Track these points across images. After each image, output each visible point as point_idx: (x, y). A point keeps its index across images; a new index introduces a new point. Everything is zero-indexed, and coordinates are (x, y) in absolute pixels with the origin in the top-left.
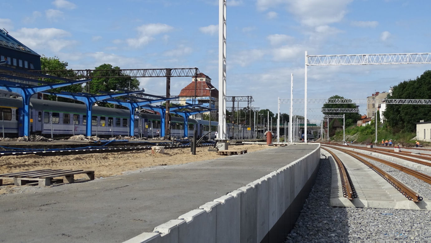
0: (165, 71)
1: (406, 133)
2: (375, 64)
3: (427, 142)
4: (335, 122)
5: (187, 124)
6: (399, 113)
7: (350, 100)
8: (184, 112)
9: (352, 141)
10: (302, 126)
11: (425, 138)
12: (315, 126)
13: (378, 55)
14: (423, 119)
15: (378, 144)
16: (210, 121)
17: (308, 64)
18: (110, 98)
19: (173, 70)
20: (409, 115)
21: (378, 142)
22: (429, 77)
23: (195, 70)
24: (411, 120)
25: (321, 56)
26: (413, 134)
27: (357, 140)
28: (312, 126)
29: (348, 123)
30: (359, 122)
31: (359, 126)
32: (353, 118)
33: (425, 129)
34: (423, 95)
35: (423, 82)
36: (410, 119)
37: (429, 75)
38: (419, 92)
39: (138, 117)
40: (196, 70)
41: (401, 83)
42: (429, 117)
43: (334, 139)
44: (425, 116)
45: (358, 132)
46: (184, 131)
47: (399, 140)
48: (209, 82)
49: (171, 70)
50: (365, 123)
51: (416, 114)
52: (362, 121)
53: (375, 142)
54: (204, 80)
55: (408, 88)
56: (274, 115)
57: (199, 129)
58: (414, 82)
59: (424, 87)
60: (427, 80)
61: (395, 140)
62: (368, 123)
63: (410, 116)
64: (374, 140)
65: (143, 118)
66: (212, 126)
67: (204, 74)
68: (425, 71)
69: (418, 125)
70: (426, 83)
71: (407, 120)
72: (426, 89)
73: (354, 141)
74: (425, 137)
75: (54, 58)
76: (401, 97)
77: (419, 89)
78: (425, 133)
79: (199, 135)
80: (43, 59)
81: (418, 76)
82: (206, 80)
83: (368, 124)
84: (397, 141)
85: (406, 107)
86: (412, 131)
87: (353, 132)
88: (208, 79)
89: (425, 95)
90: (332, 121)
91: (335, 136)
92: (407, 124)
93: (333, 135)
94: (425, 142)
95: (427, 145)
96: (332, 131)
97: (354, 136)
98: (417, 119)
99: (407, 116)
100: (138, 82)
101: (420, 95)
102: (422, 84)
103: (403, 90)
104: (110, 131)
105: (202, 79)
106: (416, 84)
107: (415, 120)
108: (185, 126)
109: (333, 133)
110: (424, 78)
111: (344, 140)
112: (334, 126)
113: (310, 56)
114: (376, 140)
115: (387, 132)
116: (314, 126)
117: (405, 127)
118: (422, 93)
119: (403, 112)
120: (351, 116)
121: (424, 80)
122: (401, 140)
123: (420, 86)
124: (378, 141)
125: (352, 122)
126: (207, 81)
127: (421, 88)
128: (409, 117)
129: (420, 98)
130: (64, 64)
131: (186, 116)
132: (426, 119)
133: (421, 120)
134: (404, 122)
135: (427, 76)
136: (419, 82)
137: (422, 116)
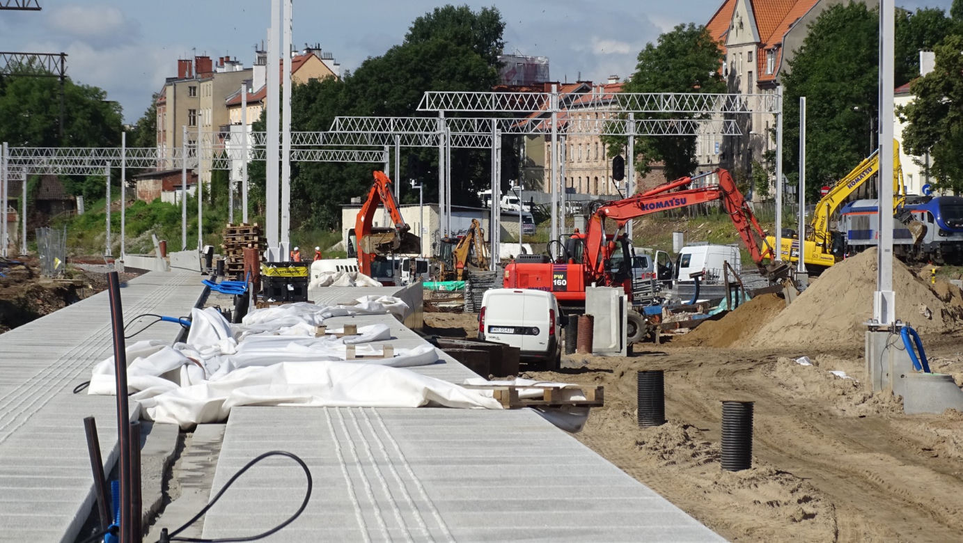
1: (314, 233)
20: (324, 184)
22: (375, 78)
24: (328, 197)
26: (333, 234)
35: (360, 92)
36: (326, 194)
44: (364, 187)
51: (342, 181)
55: (322, 106)
58: (340, 86)
59: (362, 106)
60: (371, 86)
63: (326, 186)
69: (344, 211)
70: (367, 94)
71: (319, 197)
81: (348, 71)
86: (332, 226)
92: (317, 205)
98: (343, 195)
99: (318, 187)
102: (357, 97)
106: (341, 94)
107: (338, 198)
117: (313, 216)
123: (353, 100)
127: (355, 106)
128: (323, 189)
133: (355, 197)
134: (310, 201)
135: (371, 74)
136: (350, 91)
137: (356, 185)
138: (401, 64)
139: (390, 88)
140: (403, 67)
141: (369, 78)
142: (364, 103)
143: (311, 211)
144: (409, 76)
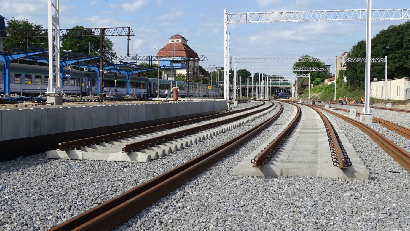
0: (99, 30)
1: (361, 91)
2: (292, 21)
3: (378, 99)
4: (304, 81)
5: (129, 82)
6: (356, 72)
7: (317, 59)
8: (126, 71)
9: (316, 99)
10: (276, 85)
11: (377, 96)
12: (289, 85)
13: (304, 12)
14: (376, 77)
15: (336, 101)
16: (158, 79)
17: (228, 22)
18: (26, 56)
19: (107, 29)
21: (336, 100)
22: (384, 36)
23: (127, 29)
25: (240, 13)
27: (320, 98)
28: (285, 85)
29: (317, 82)
30: (326, 81)
31: (326, 84)
32: (321, 77)
33: (377, 87)
34: (378, 54)
35: (378, 41)
37: (384, 34)
38: (374, 51)
39: (70, 76)
40: (129, 29)
41: (359, 42)
42: (382, 75)
43: (302, 97)
44: (379, 74)
45: (323, 90)
46: (126, 89)
47: (354, 98)
48: (185, 43)
49: (105, 29)
50: (330, 82)
52: (328, 79)
53: (334, 100)
54: (180, 41)
56: (251, 74)
57: (153, 87)
59: (379, 46)
60: (382, 40)
61: (351, 98)
62: (332, 81)
64: (333, 98)
65: (87, 77)
66: (160, 85)
67: (180, 36)
68: (381, 31)
69: (371, 83)
70: (380, 42)
71: (362, 78)
72: (381, 48)
73: (318, 99)
74: (377, 94)
75: (24, 21)
76: (358, 56)
77: (375, 48)
78: (377, 90)
79: (152, 93)
80: (13, 21)
82: (182, 41)
83: (333, 83)
84: (352, 98)
85: (361, 66)
87: (319, 90)
88: (184, 40)
89: (380, 53)
90: (302, 80)
91: (303, 94)
93: (302, 94)
94: (377, 99)
95: (377, 102)
96: (301, 89)
97: (319, 94)
99: (362, 75)
100: (112, 43)
101: (375, 54)
102: (377, 43)
103: (360, 48)
104: (38, 88)
105: (178, 40)
108: (127, 84)
109: (302, 92)
110: (379, 38)
111: (309, 98)
112: (303, 85)
113: (229, 13)
114: (335, 98)
115: (346, 90)
116: (287, 85)
118: (377, 52)
119: (359, 70)
120: (320, 75)
121: (379, 40)
122: (356, 97)
123: (376, 45)
124: (336, 98)
125: (320, 81)
126: (183, 43)
127: (376, 47)
129: (375, 57)
130: (39, 26)
131: (128, 74)
132: (379, 78)
133: (375, 78)
134: (360, 80)
135: (383, 35)
136: (374, 41)
137: (375, 74)
138: (393, 31)
139: (389, 39)
140: (394, 32)
141: (381, 36)
142: (379, 45)
143: (360, 84)
144: (396, 35)
